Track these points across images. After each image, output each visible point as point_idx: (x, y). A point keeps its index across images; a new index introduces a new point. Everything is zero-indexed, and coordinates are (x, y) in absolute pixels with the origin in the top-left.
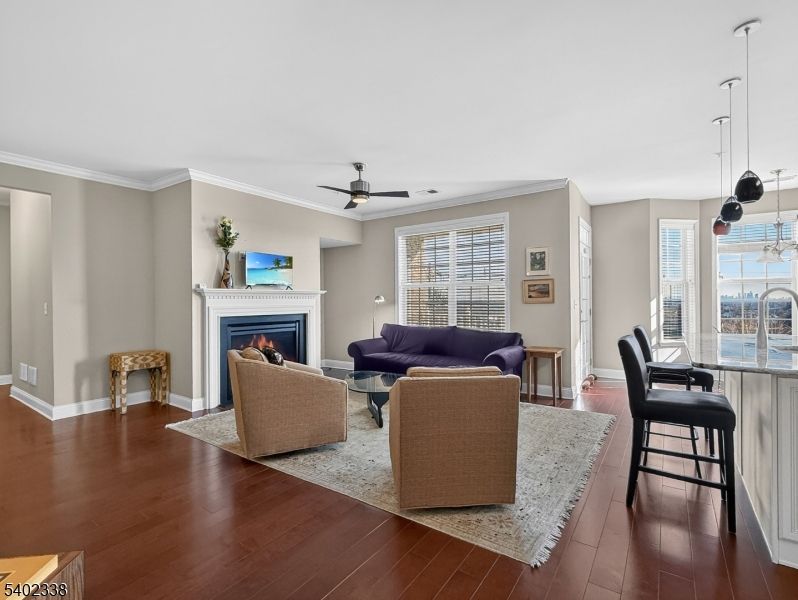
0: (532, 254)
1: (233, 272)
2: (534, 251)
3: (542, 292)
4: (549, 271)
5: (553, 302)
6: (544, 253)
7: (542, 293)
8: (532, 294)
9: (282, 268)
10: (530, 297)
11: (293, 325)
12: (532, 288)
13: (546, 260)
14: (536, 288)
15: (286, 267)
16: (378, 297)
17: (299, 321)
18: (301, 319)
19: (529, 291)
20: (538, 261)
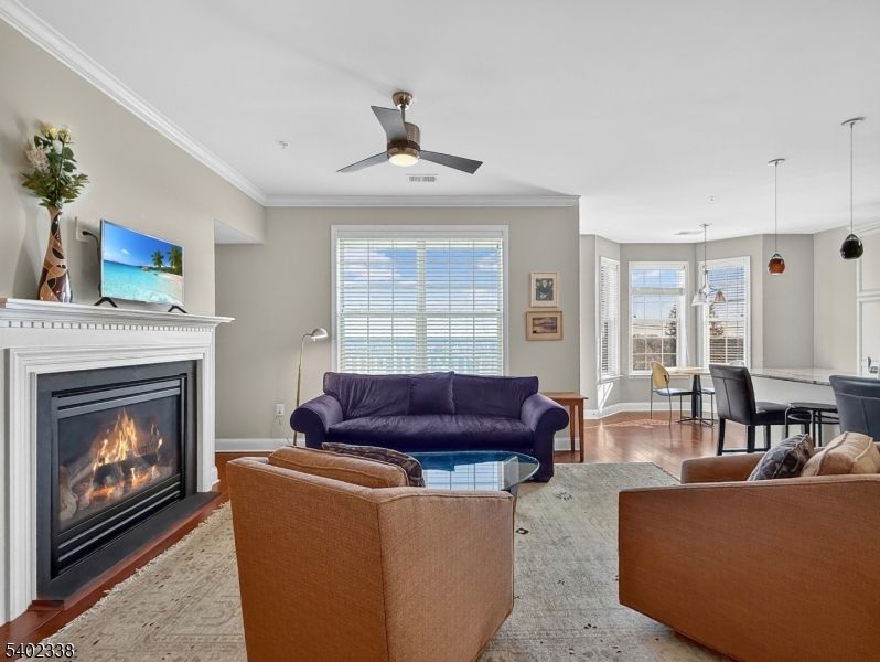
0: (537, 281)
1: (70, 263)
2: (540, 277)
3: (546, 326)
4: (556, 302)
5: (561, 339)
6: (552, 280)
7: (548, 327)
8: (538, 329)
9: (165, 270)
10: (535, 332)
11: (177, 383)
12: (537, 322)
13: (554, 289)
14: (542, 321)
15: (170, 271)
16: (316, 331)
17: (185, 374)
18: (189, 371)
19: (534, 325)
20: (545, 290)
